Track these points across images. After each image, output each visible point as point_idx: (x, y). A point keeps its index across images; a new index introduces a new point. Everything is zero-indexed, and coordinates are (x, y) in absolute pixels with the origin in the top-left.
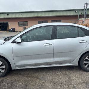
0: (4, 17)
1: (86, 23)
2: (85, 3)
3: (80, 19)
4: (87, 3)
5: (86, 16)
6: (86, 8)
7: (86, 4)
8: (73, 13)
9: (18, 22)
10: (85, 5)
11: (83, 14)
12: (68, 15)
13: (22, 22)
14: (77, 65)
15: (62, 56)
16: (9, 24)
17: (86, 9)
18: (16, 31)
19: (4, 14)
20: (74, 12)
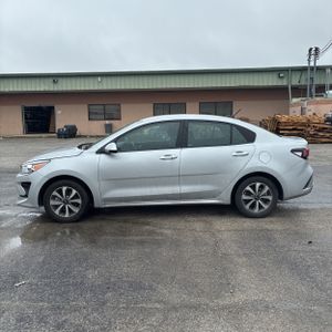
0: (42, 89)
1: (311, 113)
2: (311, 50)
3: (295, 100)
4: (317, 49)
5: (313, 90)
6: (312, 64)
7: (313, 52)
8: (270, 81)
9: (86, 106)
10: (310, 55)
11: (303, 83)
12: (256, 84)
13: (102, 107)
14: (229, 202)
15: (196, 183)
16: (58, 112)
17: (312, 68)
18: (80, 136)
19: (42, 80)
20: (275, 76)
